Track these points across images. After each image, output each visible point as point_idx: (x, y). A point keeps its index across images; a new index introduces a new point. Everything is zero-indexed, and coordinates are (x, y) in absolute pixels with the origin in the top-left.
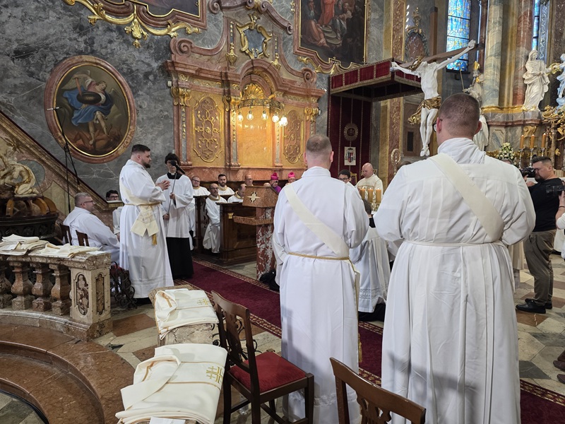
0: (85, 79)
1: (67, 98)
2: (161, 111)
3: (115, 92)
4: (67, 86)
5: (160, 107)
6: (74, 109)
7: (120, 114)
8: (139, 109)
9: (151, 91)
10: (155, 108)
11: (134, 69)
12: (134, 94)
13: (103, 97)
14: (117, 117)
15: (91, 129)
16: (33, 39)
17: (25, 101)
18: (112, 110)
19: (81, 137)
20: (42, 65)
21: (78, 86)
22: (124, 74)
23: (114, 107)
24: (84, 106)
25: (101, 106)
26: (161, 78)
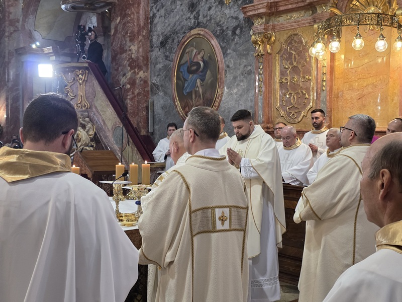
0: (192, 51)
1: (182, 72)
2: (245, 66)
3: (210, 57)
4: (183, 62)
5: (244, 62)
6: (185, 80)
7: (212, 79)
8: (227, 69)
9: (237, 46)
10: (240, 65)
11: (225, 28)
12: (224, 54)
13: (202, 64)
14: (210, 80)
15: (194, 96)
16: (169, 29)
17: (163, 80)
18: (207, 75)
19: (188, 105)
20: (172, 48)
21: (188, 59)
22: (217, 37)
23: (208, 72)
24: (191, 76)
25: (200, 74)
26: (246, 29)
